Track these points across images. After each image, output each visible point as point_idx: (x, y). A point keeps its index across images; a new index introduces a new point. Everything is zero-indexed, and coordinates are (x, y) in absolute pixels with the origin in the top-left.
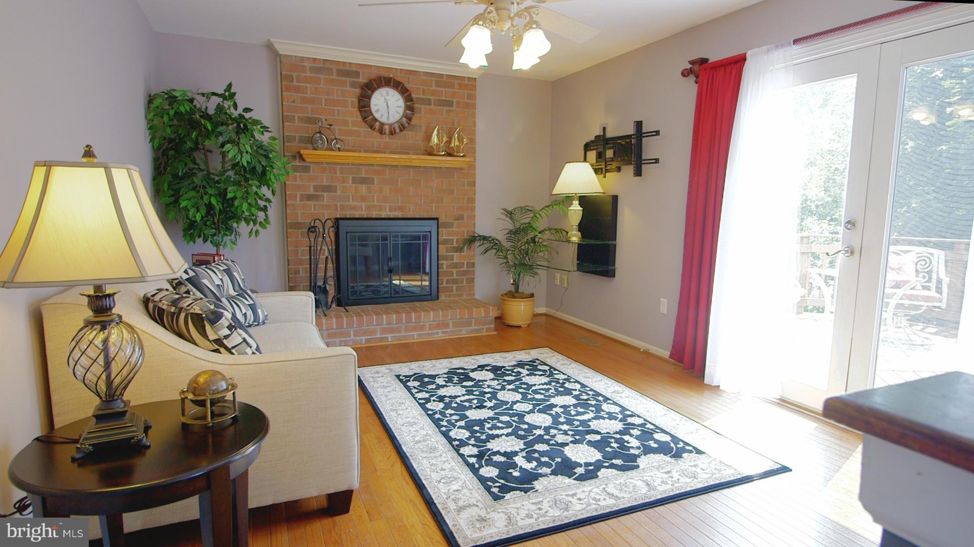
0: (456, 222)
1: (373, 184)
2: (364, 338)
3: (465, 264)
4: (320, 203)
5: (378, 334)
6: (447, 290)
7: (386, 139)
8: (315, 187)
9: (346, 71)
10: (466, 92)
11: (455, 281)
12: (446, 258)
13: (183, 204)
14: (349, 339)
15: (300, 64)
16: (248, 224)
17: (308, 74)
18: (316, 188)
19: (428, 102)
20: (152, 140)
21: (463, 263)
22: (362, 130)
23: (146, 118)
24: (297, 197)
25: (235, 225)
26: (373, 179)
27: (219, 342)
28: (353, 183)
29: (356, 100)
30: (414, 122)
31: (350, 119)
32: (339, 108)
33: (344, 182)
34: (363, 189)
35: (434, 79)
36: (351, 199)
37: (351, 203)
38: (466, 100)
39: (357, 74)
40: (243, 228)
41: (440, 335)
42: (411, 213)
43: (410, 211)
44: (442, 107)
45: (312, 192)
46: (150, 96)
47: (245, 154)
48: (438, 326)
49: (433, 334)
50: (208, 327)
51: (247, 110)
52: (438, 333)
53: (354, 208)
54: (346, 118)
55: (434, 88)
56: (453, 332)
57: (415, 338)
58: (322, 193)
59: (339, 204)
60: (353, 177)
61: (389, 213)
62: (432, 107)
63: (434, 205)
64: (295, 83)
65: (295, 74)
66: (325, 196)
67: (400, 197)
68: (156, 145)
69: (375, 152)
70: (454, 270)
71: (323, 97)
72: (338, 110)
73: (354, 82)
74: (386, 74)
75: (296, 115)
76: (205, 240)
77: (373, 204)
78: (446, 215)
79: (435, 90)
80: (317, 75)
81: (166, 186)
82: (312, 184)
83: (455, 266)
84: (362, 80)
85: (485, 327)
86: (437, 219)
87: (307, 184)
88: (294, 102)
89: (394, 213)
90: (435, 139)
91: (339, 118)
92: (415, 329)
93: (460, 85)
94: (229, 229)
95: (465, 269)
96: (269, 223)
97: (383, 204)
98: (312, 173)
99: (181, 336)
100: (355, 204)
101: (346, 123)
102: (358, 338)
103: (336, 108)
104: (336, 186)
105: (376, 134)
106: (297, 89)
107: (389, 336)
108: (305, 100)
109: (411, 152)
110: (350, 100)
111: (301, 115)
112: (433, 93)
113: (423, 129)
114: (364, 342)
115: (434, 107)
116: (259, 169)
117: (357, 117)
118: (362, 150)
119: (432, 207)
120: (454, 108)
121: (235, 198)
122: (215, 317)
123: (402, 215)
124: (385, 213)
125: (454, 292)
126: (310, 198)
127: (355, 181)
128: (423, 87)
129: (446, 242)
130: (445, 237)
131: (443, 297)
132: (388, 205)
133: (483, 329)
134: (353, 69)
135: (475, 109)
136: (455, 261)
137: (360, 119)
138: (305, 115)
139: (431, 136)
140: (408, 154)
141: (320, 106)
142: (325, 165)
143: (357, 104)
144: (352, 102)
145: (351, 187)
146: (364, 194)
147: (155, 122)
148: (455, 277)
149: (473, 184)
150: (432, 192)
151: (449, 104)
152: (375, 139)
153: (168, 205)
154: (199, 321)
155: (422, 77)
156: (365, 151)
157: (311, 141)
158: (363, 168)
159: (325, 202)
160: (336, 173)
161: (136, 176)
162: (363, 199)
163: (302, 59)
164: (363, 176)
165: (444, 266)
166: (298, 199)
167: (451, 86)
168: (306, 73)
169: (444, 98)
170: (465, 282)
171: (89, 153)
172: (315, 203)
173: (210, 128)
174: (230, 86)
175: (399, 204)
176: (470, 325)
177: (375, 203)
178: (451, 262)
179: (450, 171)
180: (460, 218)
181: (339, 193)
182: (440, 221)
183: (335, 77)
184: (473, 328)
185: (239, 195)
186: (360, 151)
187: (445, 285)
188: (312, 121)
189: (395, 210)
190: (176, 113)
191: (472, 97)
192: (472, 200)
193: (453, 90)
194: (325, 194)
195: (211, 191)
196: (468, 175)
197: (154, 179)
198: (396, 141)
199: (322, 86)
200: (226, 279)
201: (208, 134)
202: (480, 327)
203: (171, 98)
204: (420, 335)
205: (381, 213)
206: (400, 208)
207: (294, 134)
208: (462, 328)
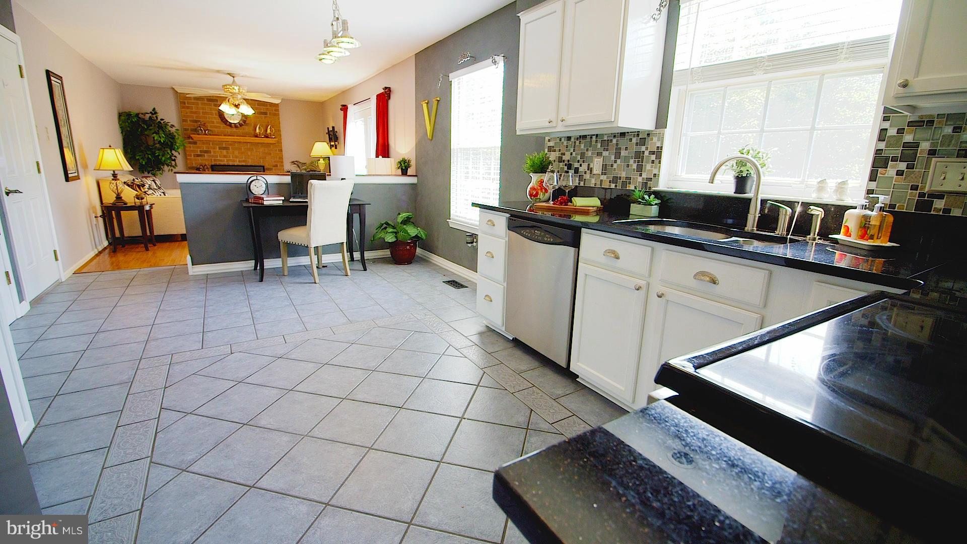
0: (274, 168)
1: (229, 150)
4: (203, 158)
7: (234, 130)
8: (200, 151)
9: (211, 99)
10: (275, 108)
13: (137, 158)
16: (168, 166)
17: (193, 101)
20: (122, 132)
22: (222, 125)
23: (119, 123)
24: (192, 155)
25: (162, 167)
26: (229, 148)
27: (145, 192)
28: (219, 149)
29: (218, 114)
30: (247, 122)
31: (215, 121)
33: (214, 149)
34: (224, 152)
35: (256, 102)
36: (219, 156)
37: (219, 158)
38: (274, 112)
39: (217, 101)
40: (166, 168)
42: (250, 164)
43: (249, 162)
44: (262, 115)
45: (199, 153)
46: (119, 113)
47: (162, 138)
50: (141, 188)
51: (162, 120)
53: (221, 161)
54: (213, 120)
55: (257, 106)
58: (204, 154)
59: (213, 159)
61: (238, 163)
62: (256, 115)
63: (262, 160)
64: (187, 105)
65: (186, 101)
66: (206, 155)
67: (243, 156)
68: (124, 134)
69: (229, 136)
71: (201, 111)
72: (209, 117)
73: (216, 104)
75: (188, 119)
76: (148, 173)
78: (268, 165)
80: (197, 101)
81: (129, 151)
82: (199, 150)
86: (264, 166)
87: (196, 149)
88: (187, 113)
90: (258, 131)
91: (209, 120)
93: (270, 105)
94: (159, 169)
96: (177, 166)
97: (235, 159)
98: (197, 145)
99: (134, 189)
100: (221, 159)
101: (213, 122)
103: (208, 116)
104: (211, 151)
105: (229, 127)
106: (188, 108)
108: (192, 112)
109: (246, 136)
110: (214, 112)
113: (253, 125)
115: (258, 115)
116: (169, 143)
117: (218, 120)
120: (268, 115)
121: (159, 155)
122: (143, 186)
123: (245, 164)
124: (236, 163)
126: (198, 156)
127: (220, 148)
132: (238, 159)
134: (215, 98)
135: (279, 116)
137: (220, 121)
138: (192, 119)
139: (256, 129)
141: (200, 115)
142: (204, 142)
145: (218, 151)
146: (225, 154)
147: (123, 125)
149: (281, 150)
150: (260, 154)
151: (266, 113)
152: (228, 130)
153: (131, 158)
154: (139, 186)
156: (224, 135)
157: (195, 131)
158: (224, 143)
159: (206, 158)
160: (210, 145)
161: (120, 150)
162: (225, 156)
164: (224, 146)
169: (263, 111)
171: (110, 147)
172: (201, 158)
173: (146, 127)
174: (154, 109)
175: (244, 159)
177: (231, 159)
179: (268, 145)
180: (276, 166)
181: (212, 154)
183: (206, 102)
185: (161, 154)
186: (222, 136)
188: (196, 121)
189: (241, 162)
190: (131, 122)
191: (278, 110)
192: (281, 158)
193: (267, 107)
195: (149, 152)
196: (278, 145)
197: (124, 148)
198: (240, 131)
199: (200, 106)
200: (153, 183)
201: (146, 130)
203: (129, 115)
205: (234, 163)
206: (244, 161)
207: (187, 128)
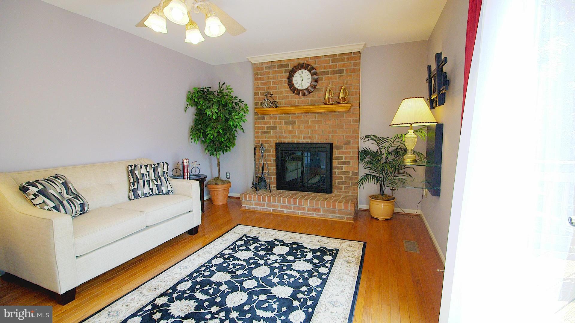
0: (344, 146)
1: (295, 124)
2: (272, 209)
3: (351, 172)
4: (270, 135)
5: (279, 208)
6: (338, 188)
7: (302, 98)
9: (282, 65)
10: (352, 62)
11: (344, 183)
12: (337, 168)
14: (265, 208)
15: (261, 66)
18: (268, 128)
19: (327, 73)
21: (349, 172)
22: (290, 95)
24: (259, 132)
26: (295, 121)
28: (285, 124)
29: (287, 79)
31: (284, 90)
32: (279, 85)
33: (280, 124)
34: (290, 126)
35: (331, 59)
36: (284, 132)
37: (284, 135)
39: (287, 65)
41: (315, 215)
42: (316, 140)
43: (315, 139)
44: (336, 75)
45: (266, 130)
48: (313, 210)
49: (310, 214)
52: (313, 214)
53: (285, 138)
54: (282, 90)
55: (331, 64)
56: (323, 215)
57: (300, 214)
58: (270, 130)
59: (278, 135)
60: (285, 121)
61: (303, 140)
62: (330, 75)
63: (330, 135)
64: (259, 76)
65: (259, 72)
66: (272, 132)
67: (310, 131)
69: (296, 106)
70: (343, 176)
73: (286, 70)
74: (302, 62)
75: (259, 92)
77: (295, 135)
78: (338, 141)
79: (331, 65)
80: (269, 70)
82: (266, 126)
83: (344, 173)
84: (290, 68)
85: (346, 216)
86: (331, 144)
87: (264, 126)
88: (258, 86)
89: (307, 140)
90: (327, 95)
91: (279, 90)
92: (299, 209)
93: (348, 58)
95: (351, 176)
97: (300, 135)
98: (266, 120)
100: (286, 135)
101: (282, 92)
102: (269, 208)
103: (277, 85)
104: (277, 126)
106: (260, 79)
107: (285, 210)
108: (263, 84)
109: (316, 104)
110: (284, 80)
111: (261, 92)
112: (330, 67)
114: (271, 211)
115: (331, 75)
117: (287, 89)
118: (290, 106)
119: (329, 136)
120: (345, 73)
123: (311, 141)
124: (301, 140)
125: (343, 190)
126: (265, 132)
128: (323, 65)
129: (338, 158)
130: (337, 155)
131: (335, 192)
132: (303, 135)
133: (344, 217)
134: (286, 63)
136: (344, 170)
137: (289, 89)
138: (263, 91)
140: (315, 105)
141: (270, 86)
142: (272, 115)
143: (287, 82)
144: (285, 80)
145: (284, 126)
146: (290, 130)
148: (344, 180)
149: (357, 121)
150: (329, 127)
151: (341, 71)
152: (296, 99)
155: (323, 59)
156: (291, 106)
158: (290, 116)
159: (272, 135)
160: (277, 119)
162: (290, 132)
163: (262, 64)
164: (290, 120)
165: (337, 173)
166: (260, 133)
167: (342, 60)
168: (264, 70)
169: (337, 69)
170: (351, 184)
172: (268, 135)
175: (309, 135)
176: (335, 213)
177: (296, 135)
178: (341, 170)
180: (348, 143)
181: (278, 129)
182: (334, 145)
183: (277, 69)
184: (337, 215)
186: (288, 107)
187: (337, 184)
191: (357, 64)
192: (357, 132)
193: (344, 63)
194: (272, 131)
196: (353, 115)
198: (308, 99)
199: (271, 75)
202: (342, 216)
204: (302, 213)
205: (299, 140)
206: (310, 137)
207: (258, 102)
208: (330, 214)
